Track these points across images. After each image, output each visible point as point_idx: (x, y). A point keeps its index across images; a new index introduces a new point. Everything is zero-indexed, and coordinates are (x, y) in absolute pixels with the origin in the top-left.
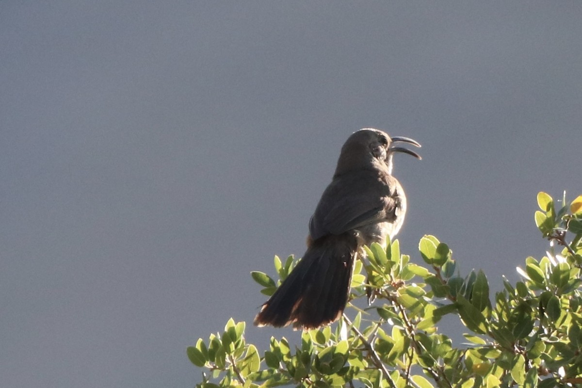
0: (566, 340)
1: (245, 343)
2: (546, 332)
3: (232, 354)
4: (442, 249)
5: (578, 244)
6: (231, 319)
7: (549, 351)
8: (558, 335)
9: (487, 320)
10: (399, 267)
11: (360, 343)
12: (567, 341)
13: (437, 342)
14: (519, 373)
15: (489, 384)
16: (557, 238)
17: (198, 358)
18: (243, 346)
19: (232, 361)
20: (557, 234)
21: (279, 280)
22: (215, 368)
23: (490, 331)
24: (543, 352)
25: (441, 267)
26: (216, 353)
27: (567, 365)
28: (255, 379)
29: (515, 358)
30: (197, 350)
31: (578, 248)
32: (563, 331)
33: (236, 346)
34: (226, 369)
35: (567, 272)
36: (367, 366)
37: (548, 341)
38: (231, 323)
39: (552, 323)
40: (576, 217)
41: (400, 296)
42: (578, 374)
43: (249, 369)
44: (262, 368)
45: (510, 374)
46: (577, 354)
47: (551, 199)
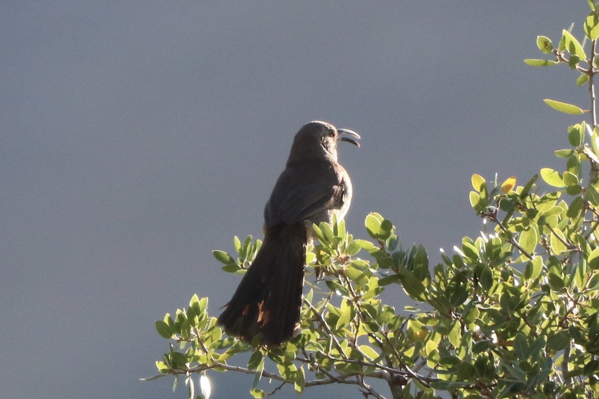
0: (497, 307)
1: (208, 317)
2: (480, 300)
3: (196, 327)
4: (386, 226)
5: (509, 222)
6: (195, 294)
7: (483, 317)
8: (490, 303)
9: (426, 289)
10: (345, 243)
11: (312, 314)
12: (499, 309)
13: (381, 309)
14: (456, 336)
15: (428, 349)
16: (490, 216)
17: (165, 331)
18: (206, 319)
19: (196, 333)
20: (490, 213)
21: (238, 259)
22: (181, 340)
23: (429, 298)
24: (478, 318)
25: (385, 241)
26: (181, 326)
27: (498, 330)
28: (217, 347)
29: (452, 324)
30: (165, 324)
31: (508, 225)
32: (495, 299)
33: (200, 320)
34: (191, 340)
35: (498, 247)
36: (319, 338)
37: (482, 307)
38: (195, 298)
39: (485, 291)
40: (507, 196)
41: (346, 270)
42: (509, 338)
43: (212, 339)
44: (223, 337)
45: (448, 338)
46: (508, 319)
47: (484, 180)
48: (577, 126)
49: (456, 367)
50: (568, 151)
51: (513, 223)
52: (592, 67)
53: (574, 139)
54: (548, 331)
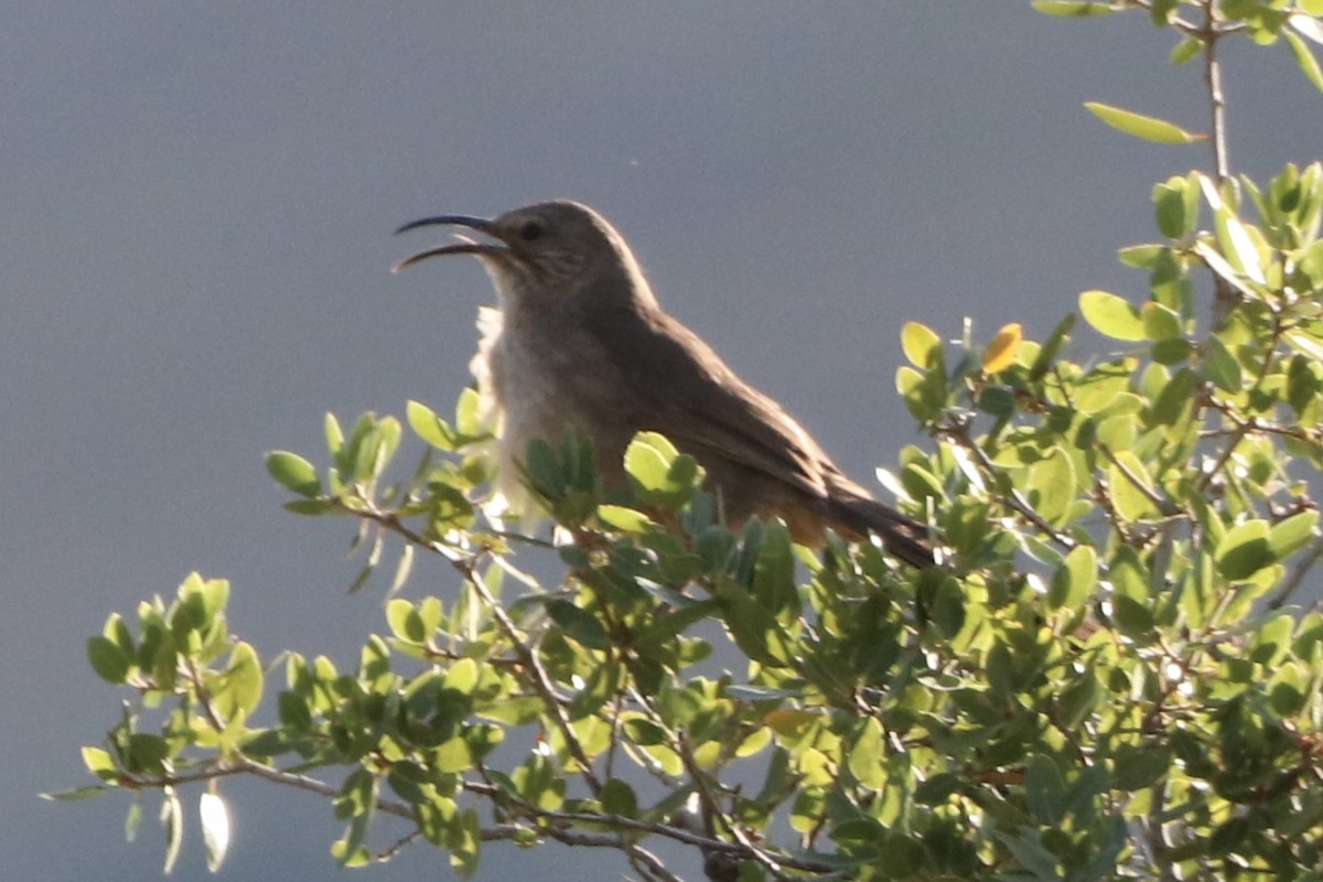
0: (978, 683)
1: (223, 632)
2: (932, 664)
3: (195, 658)
4: (681, 472)
5: (1001, 438)
6: (195, 572)
7: (940, 709)
8: (958, 673)
12: (982, 687)
14: (870, 762)
16: (951, 431)
17: (110, 662)
18: (219, 637)
19: (194, 672)
20: (951, 423)
22: (151, 687)
23: (798, 659)
24: (927, 712)
26: (155, 652)
27: (983, 743)
29: (858, 727)
30: (106, 643)
32: (972, 663)
33: (204, 638)
34: (178, 690)
36: (515, 692)
37: (937, 686)
38: (194, 582)
39: (946, 640)
40: (995, 376)
43: (234, 696)
45: (849, 766)
46: (1008, 716)
47: (934, 338)
48: (1177, 183)
49: (874, 845)
50: (1152, 249)
51: (1013, 439)
52: (1210, 18)
53: (1171, 218)
54: (1115, 743)
